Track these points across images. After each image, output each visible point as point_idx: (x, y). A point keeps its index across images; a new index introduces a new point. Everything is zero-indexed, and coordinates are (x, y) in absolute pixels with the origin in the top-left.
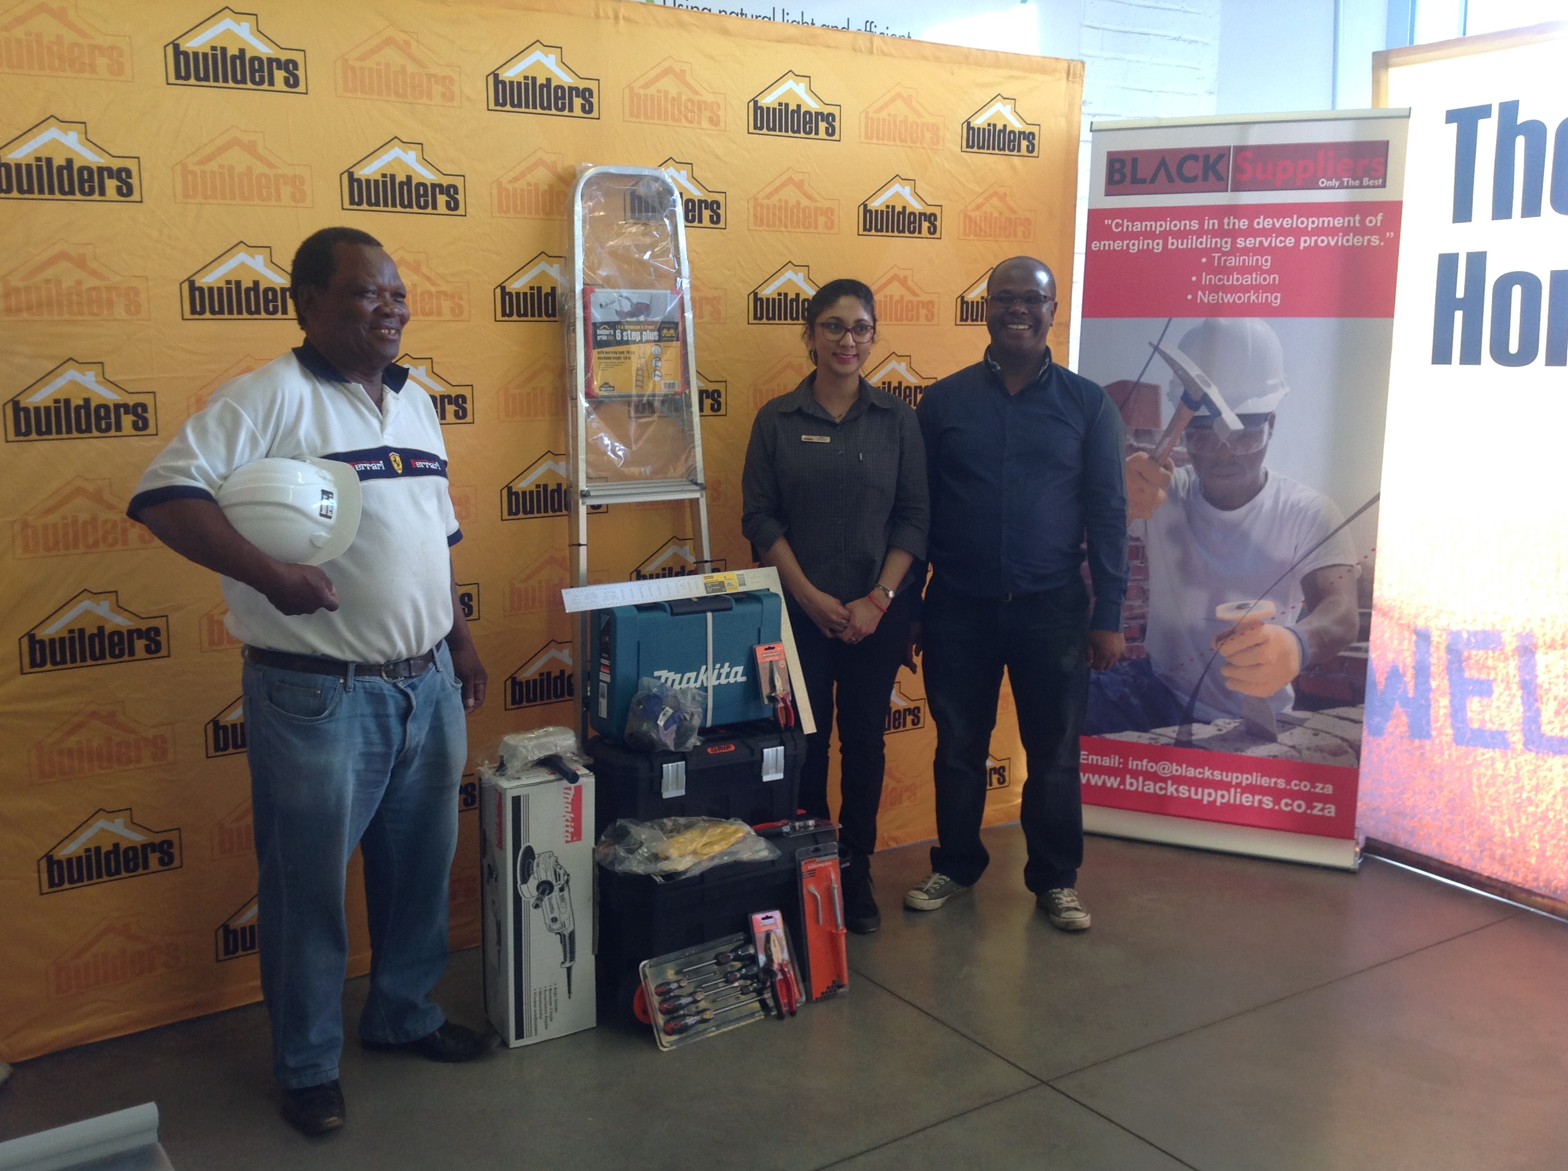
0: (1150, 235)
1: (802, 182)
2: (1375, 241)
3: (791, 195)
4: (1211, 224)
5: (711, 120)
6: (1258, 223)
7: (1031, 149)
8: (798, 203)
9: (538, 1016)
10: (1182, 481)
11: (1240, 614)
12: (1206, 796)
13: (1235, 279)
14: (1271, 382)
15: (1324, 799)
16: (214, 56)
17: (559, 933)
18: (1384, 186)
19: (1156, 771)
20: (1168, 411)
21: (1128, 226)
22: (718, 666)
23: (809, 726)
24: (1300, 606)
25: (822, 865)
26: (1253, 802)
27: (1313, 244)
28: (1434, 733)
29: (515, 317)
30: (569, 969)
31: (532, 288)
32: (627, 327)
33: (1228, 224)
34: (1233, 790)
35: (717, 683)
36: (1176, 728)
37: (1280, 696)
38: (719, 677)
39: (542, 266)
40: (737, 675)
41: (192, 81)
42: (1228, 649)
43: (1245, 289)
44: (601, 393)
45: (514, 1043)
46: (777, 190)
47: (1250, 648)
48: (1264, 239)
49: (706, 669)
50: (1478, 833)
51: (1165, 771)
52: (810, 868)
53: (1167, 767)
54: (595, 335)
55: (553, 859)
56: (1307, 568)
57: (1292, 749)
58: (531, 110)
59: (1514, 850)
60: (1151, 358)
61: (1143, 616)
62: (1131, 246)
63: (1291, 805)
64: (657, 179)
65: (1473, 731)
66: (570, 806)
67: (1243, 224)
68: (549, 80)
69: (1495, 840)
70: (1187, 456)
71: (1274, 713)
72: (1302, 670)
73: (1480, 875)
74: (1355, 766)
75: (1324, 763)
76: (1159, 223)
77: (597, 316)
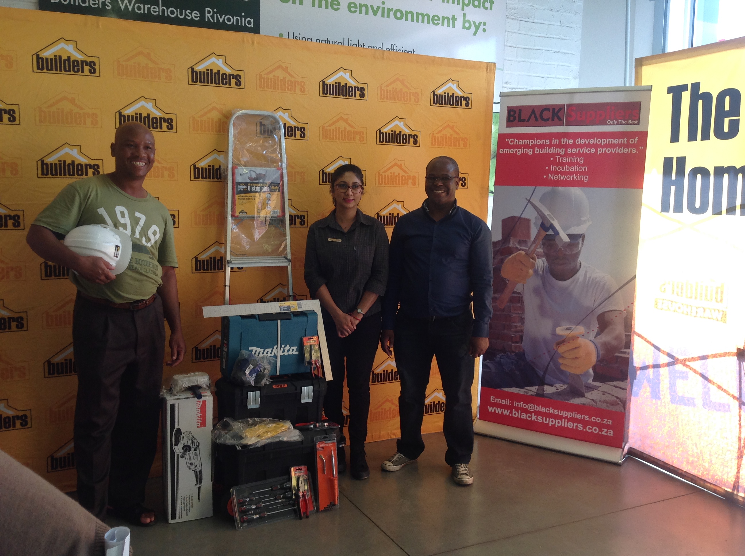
0: (527, 146)
1: (347, 119)
2: (634, 151)
3: (342, 125)
4: (555, 141)
5: (301, 90)
6: (578, 142)
7: (467, 105)
8: (345, 128)
9: (183, 509)
10: (541, 265)
11: (567, 332)
12: (551, 422)
13: (566, 168)
14: (583, 219)
15: (608, 427)
16: (56, 60)
17: (194, 471)
18: (638, 124)
19: (527, 408)
20: (534, 231)
21: (516, 142)
22: (283, 346)
23: (329, 377)
24: (596, 330)
25: (328, 445)
26: (573, 426)
27: (604, 152)
28: (662, 397)
29: (200, 179)
30: (199, 488)
31: (209, 166)
32: (253, 185)
33: (564, 142)
34: (563, 420)
35: (282, 354)
36: (537, 387)
37: (586, 374)
38: (284, 351)
39: (215, 156)
40: (294, 351)
41: (45, 71)
42: (562, 349)
43: (571, 173)
44: (240, 215)
45: (171, 521)
46: (334, 123)
47: (572, 349)
48: (580, 149)
49: (277, 348)
50: (681, 449)
51: (531, 409)
52: (321, 446)
53: (532, 406)
54: (237, 188)
55: (191, 435)
56: (599, 311)
57: (592, 401)
58: (210, 84)
59: (698, 459)
60: (527, 205)
61: (522, 331)
62: (518, 152)
63: (592, 429)
64: (272, 117)
65: (679, 397)
66: (200, 410)
67: (571, 142)
68: (219, 71)
69: (689, 453)
70: (543, 254)
71: (583, 382)
72: (597, 362)
73: (682, 470)
74: (623, 411)
75: (608, 409)
76: (531, 141)
77: (239, 179)
